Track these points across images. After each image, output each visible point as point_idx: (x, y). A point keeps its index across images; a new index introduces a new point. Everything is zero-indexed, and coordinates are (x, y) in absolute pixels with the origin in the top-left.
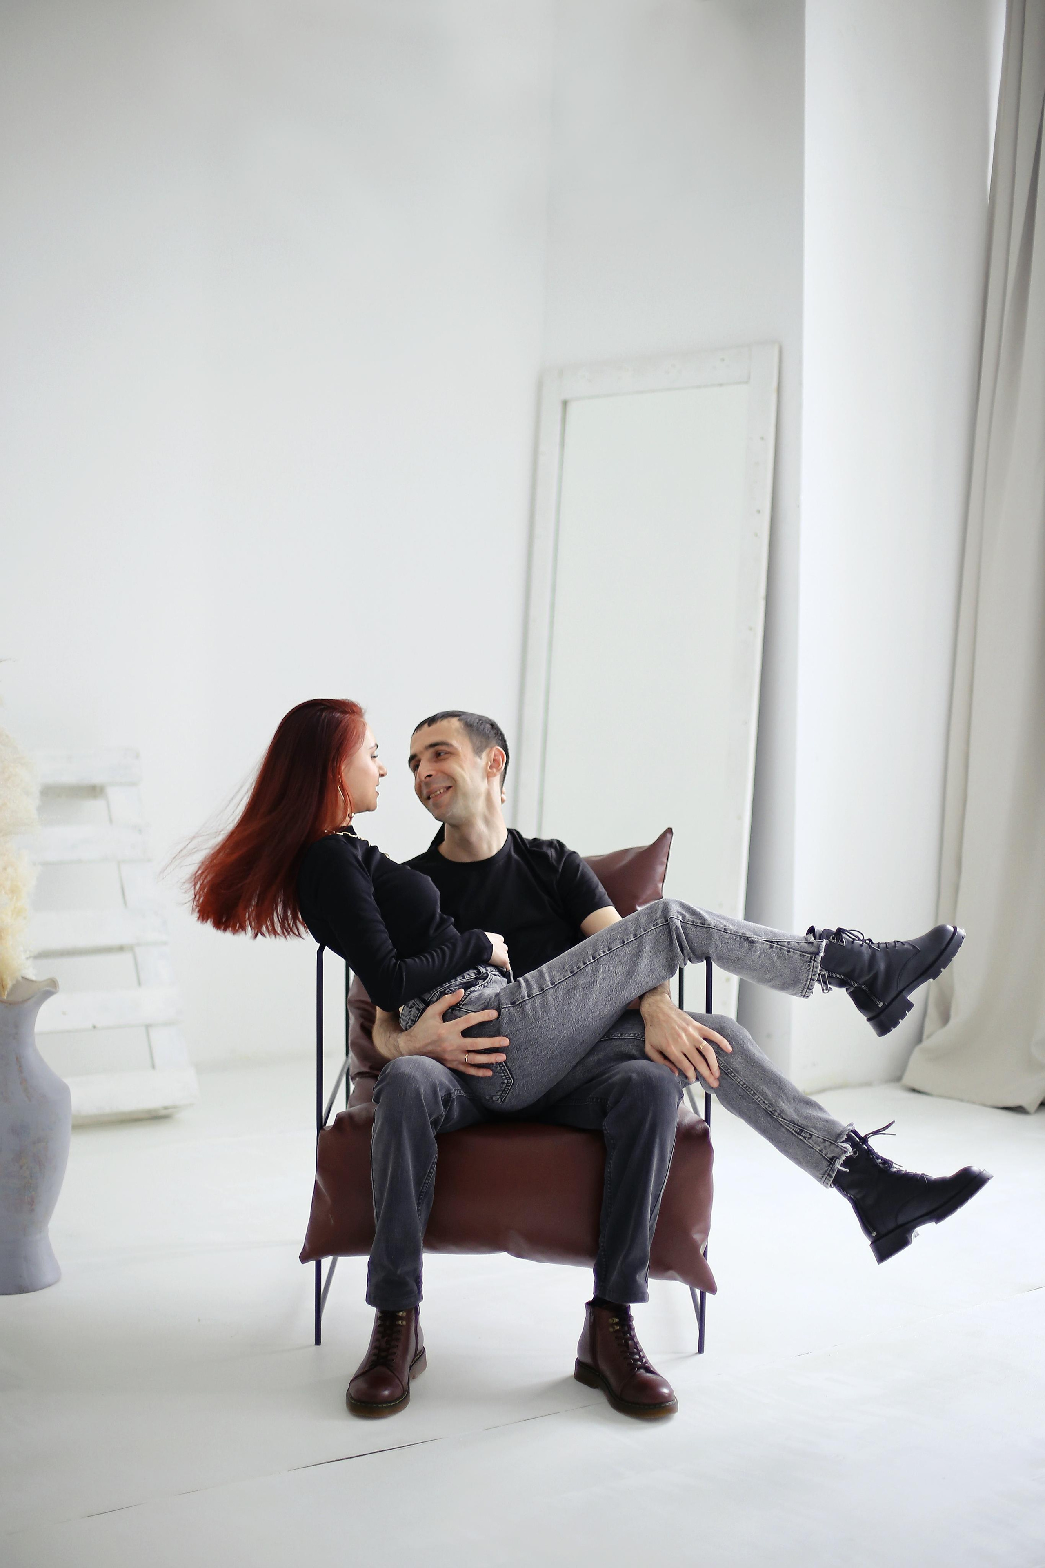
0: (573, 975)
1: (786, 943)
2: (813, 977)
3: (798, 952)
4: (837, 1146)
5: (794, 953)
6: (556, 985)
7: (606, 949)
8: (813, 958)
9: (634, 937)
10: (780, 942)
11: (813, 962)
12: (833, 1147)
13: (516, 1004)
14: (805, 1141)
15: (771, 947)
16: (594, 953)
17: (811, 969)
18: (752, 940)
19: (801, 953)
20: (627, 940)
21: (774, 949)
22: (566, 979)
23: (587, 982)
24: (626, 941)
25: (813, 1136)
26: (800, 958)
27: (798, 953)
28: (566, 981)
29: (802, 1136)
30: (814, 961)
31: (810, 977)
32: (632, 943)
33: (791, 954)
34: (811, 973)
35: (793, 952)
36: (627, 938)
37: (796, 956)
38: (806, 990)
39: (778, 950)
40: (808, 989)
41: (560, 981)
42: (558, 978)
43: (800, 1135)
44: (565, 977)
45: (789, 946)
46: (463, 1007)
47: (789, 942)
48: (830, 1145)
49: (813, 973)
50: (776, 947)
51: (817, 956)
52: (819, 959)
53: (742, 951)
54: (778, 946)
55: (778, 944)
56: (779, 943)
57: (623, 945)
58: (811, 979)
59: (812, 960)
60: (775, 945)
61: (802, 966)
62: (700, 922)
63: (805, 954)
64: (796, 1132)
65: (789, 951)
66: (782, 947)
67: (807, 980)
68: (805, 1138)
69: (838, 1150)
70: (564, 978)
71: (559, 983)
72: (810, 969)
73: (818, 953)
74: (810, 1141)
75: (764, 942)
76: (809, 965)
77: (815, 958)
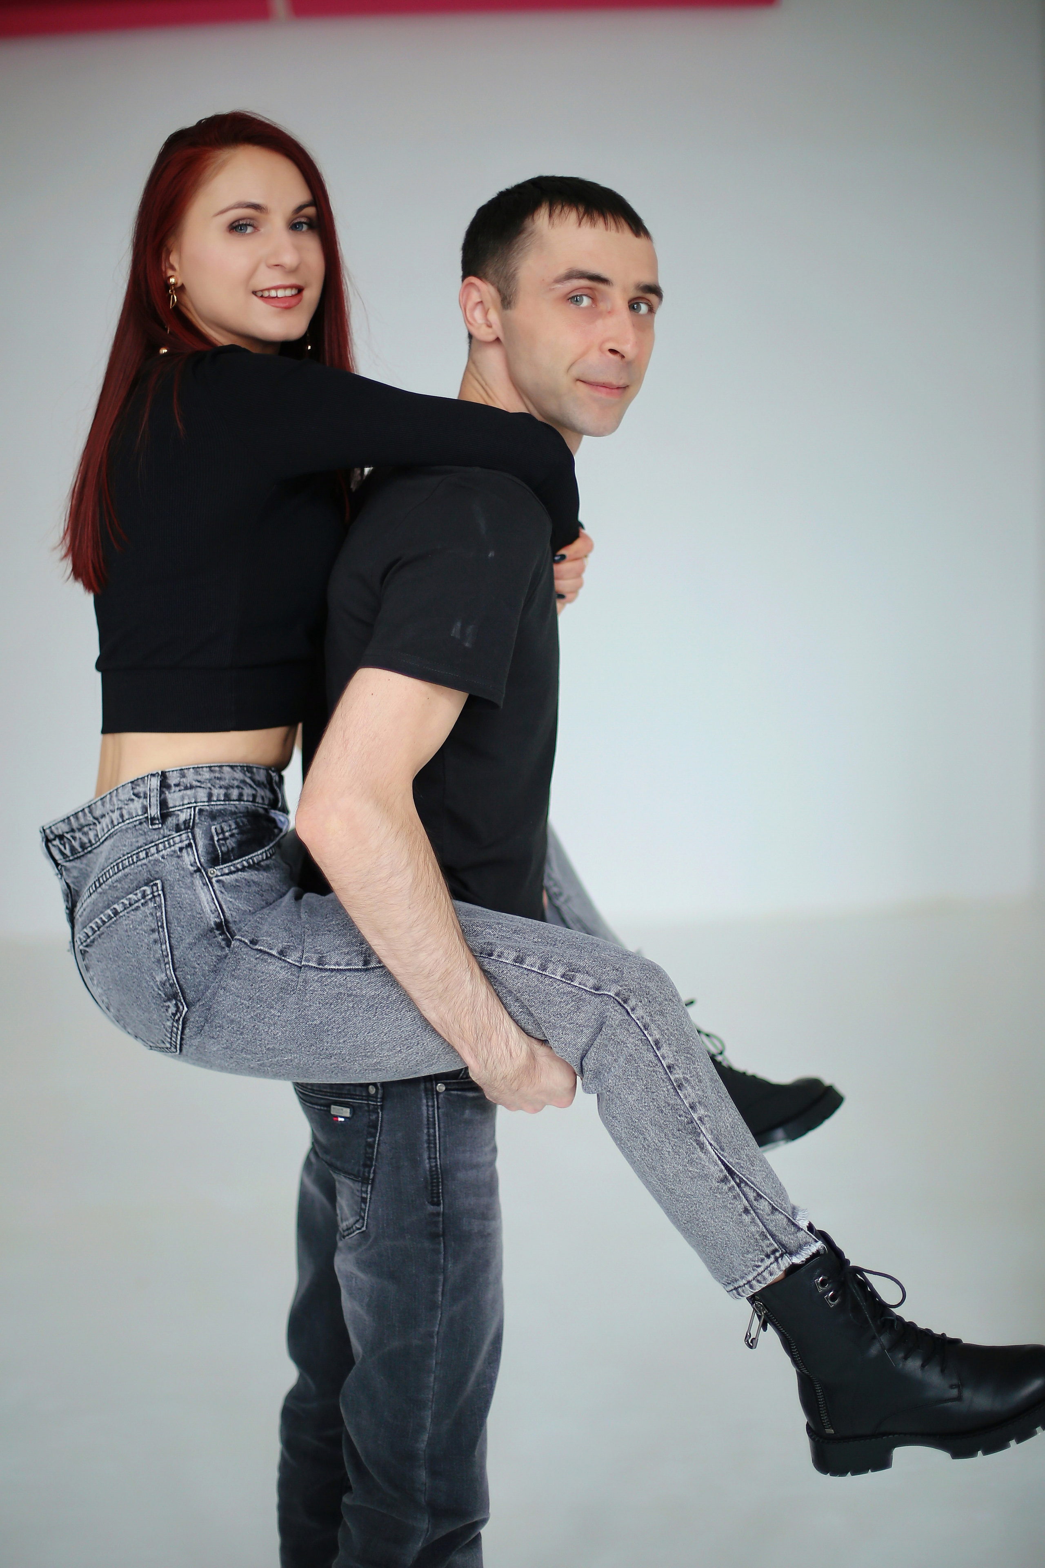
1: (755, 1194)
2: (754, 1283)
3: (760, 1224)
6: (326, 970)
8: (778, 1254)
10: (747, 1184)
13: (257, 947)
15: (724, 1180)
17: (760, 1270)
19: (765, 1230)
21: (725, 1188)
22: (350, 970)
23: (383, 998)
27: (758, 1226)
28: (348, 974)
30: (776, 1259)
33: (746, 1219)
34: (755, 1274)
35: (753, 1219)
37: (753, 1229)
38: (732, 1288)
40: (736, 1289)
41: (337, 967)
44: (350, 964)
45: (755, 1203)
46: (216, 885)
47: (761, 1197)
49: (759, 1278)
51: (786, 1257)
52: (786, 1262)
53: (672, 1143)
55: (739, 1185)
56: (743, 1185)
58: (749, 1282)
59: (772, 1257)
60: (733, 1183)
62: (658, 1037)
63: (769, 1237)
65: (746, 1211)
66: (741, 1195)
67: (742, 1278)
70: (348, 964)
71: (332, 970)
72: (759, 1266)
75: (720, 1162)
76: (762, 1260)
77: (782, 1256)
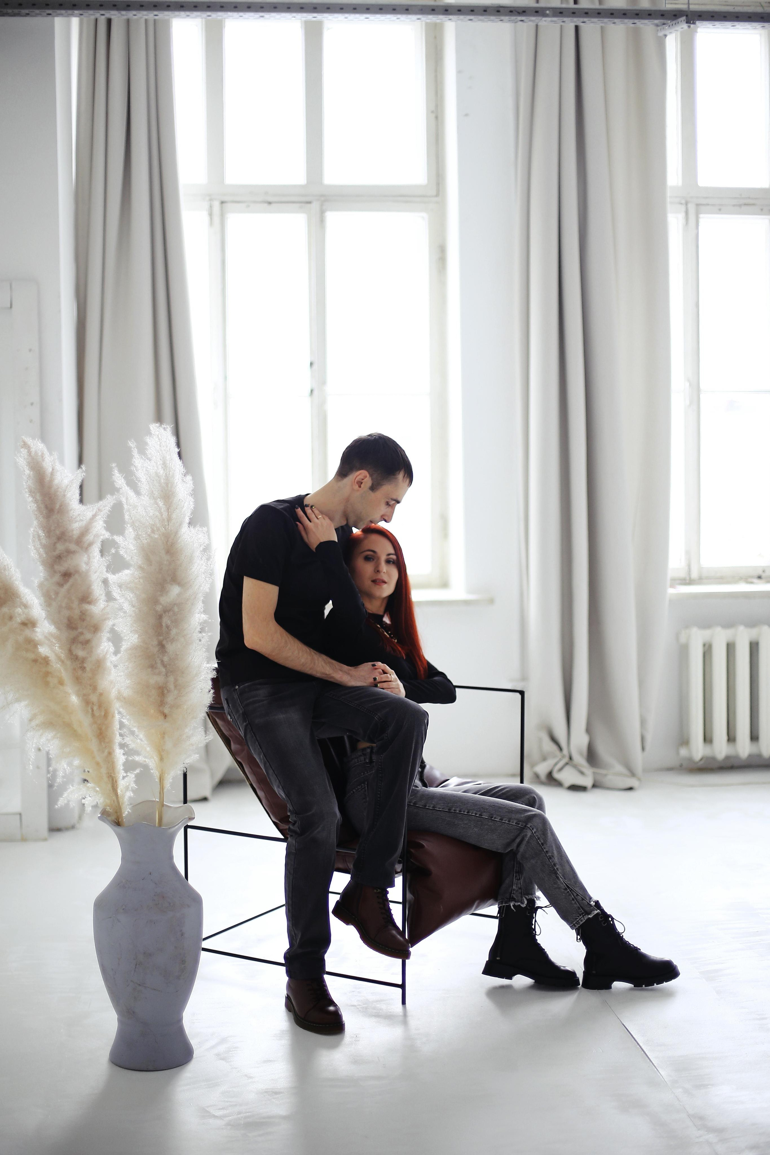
0: (448, 812)
4: (522, 897)
5: (575, 903)
7: (479, 813)
9: (500, 820)
11: (582, 916)
12: (520, 895)
14: (514, 878)
16: (471, 810)
18: (558, 877)
20: (495, 818)
24: (493, 818)
25: (519, 881)
26: (577, 908)
29: (516, 875)
31: (574, 923)
32: (496, 822)
36: (496, 817)
39: (568, 894)
42: (440, 807)
43: (516, 873)
48: (520, 893)
50: (568, 891)
54: (570, 892)
57: (490, 819)
61: (574, 914)
64: (516, 870)
68: (516, 877)
69: (520, 899)
73: (589, 914)
74: (516, 880)
